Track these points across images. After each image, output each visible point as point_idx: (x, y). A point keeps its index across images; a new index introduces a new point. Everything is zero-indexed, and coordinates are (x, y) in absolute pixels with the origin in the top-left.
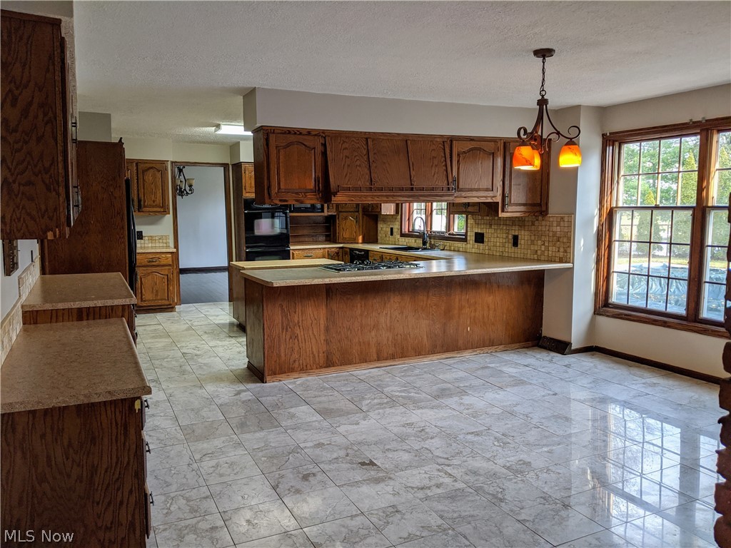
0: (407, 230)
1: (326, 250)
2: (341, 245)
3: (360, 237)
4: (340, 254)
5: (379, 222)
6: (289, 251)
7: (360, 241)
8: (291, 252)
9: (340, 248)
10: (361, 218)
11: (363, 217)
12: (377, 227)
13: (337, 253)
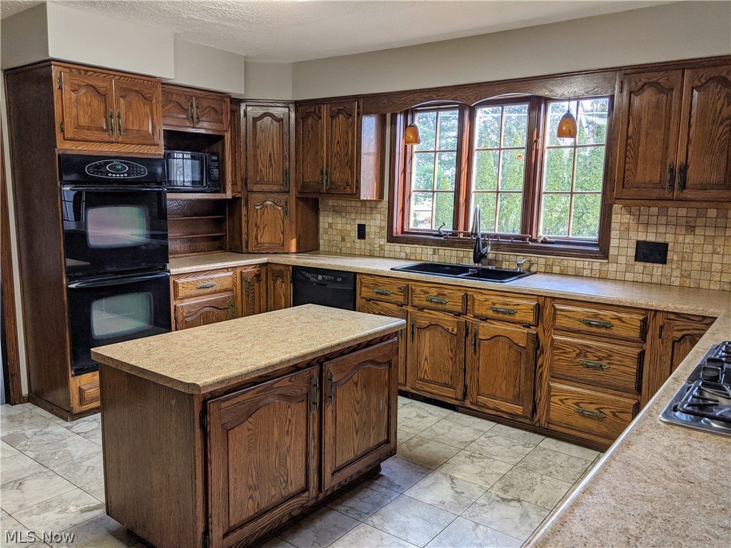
0: (399, 230)
1: (238, 271)
2: (264, 259)
3: (294, 242)
4: (263, 276)
5: (322, 214)
6: (167, 278)
7: (293, 249)
8: (172, 280)
9: (261, 265)
10: (294, 205)
11: (297, 205)
12: (318, 222)
13: (258, 276)
